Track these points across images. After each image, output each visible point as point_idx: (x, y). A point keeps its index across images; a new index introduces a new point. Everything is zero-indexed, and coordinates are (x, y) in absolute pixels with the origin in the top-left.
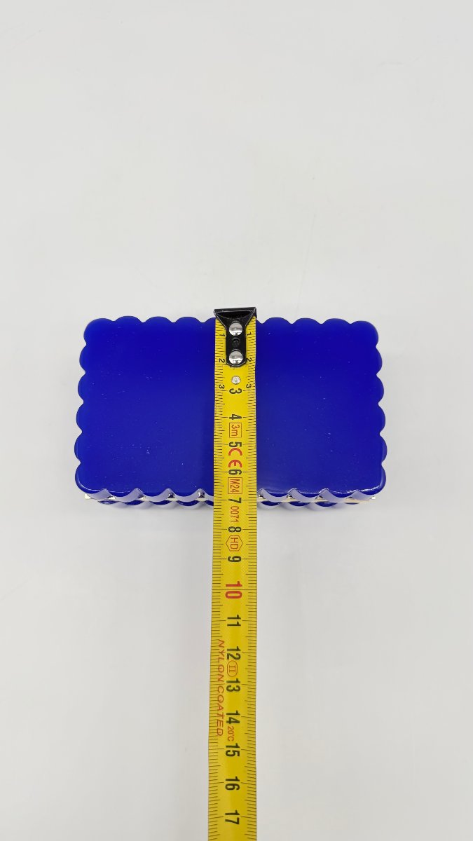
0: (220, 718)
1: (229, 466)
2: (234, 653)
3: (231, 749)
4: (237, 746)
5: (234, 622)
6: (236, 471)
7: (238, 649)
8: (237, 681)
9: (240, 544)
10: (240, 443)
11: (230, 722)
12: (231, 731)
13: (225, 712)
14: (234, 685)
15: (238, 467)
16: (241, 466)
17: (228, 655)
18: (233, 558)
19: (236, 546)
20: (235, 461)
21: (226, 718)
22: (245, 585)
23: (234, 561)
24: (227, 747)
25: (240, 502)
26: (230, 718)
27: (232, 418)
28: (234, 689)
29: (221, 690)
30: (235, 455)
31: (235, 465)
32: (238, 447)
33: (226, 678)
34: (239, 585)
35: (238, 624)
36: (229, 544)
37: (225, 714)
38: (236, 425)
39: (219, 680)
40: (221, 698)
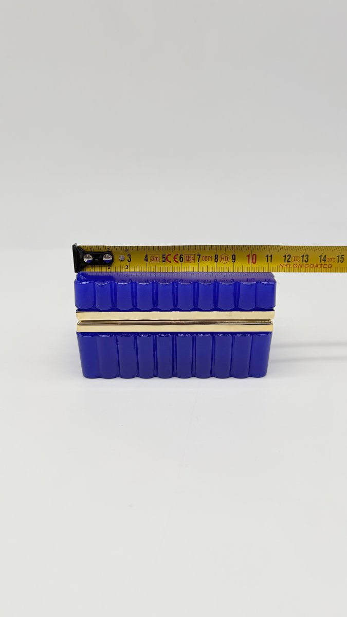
0: (323, 266)
1: (178, 262)
2: (287, 258)
3: (340, 259)
4: (339, 256)
5: (269, 258)
6: (180, 258)
7: (285, 256)
8: (303, 256)
9: (225, 255)
10: (163, 255)
11: (325, 260)
12: (330, 260)
13: (319, 264)
14: (305, 258)
15: (178, 257)
16: (178, 255)
17: (288, 262)
18: (233, 259)
19: (226, 258)
20: (175, 258)
21: (323, 262)
22: (249, 252)
23: (235, 259)
24: (338, 262)
25: (200, 255)
26: (323, 260)
27: (147, 260)
28: (307, 258)
29: (307, 266)
30: (170, 258)
31: (177, 258)
32: (165, 257)
33: (301, 263)
34: (249, 256)
35: (271, 256)
36: (225, 262)
37: (321, 263)
38: (151, 258)
39: (301, 267)
40: (312, 266)
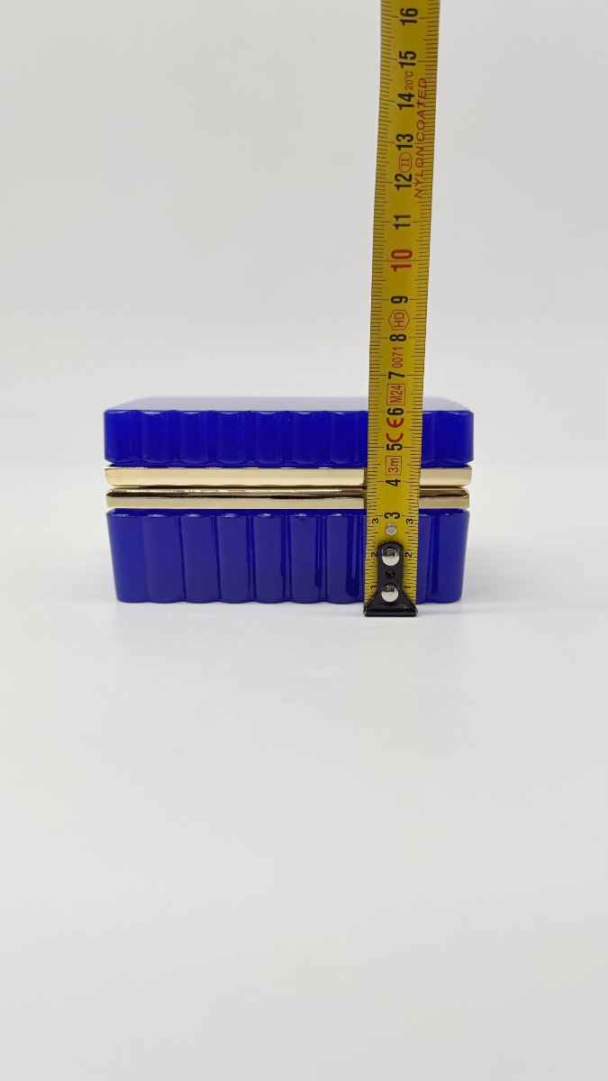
0: (421, 100)
1: (402, 420)
2: (403, 182)
3: (409, 61)
4: (402, 64)
5: (401, 221)
6: (394, 414)
7: (398, 187)
8: (399, 147)
9: (392, 320)
10: (388, 449)
11: (410, 96)
12: (409, 84)
13: (416, 109)
14: (404, 142)
15: (392, 418)
16: (388, 419)
17: (410, 179)
18: (401, 301)
19: (397, 316)
20: (395, 425)
21: (414, 101)
22: (387, 267)
23: (401, 298)
24: (414, 64)
25: (390, 373)
26: (409, 100)
27: (397, 481)
28: (404, 137)
29: (421, 137)
30: (395, 434)
31: (395, 421)
32: (391, 444)
33: (414, 150)
34: (395, 267)
35: (397, 217)
36: (406, 319)
37: (416, 105)
38: (393, 472)
39: (422, 149)
40: (421, 126)
